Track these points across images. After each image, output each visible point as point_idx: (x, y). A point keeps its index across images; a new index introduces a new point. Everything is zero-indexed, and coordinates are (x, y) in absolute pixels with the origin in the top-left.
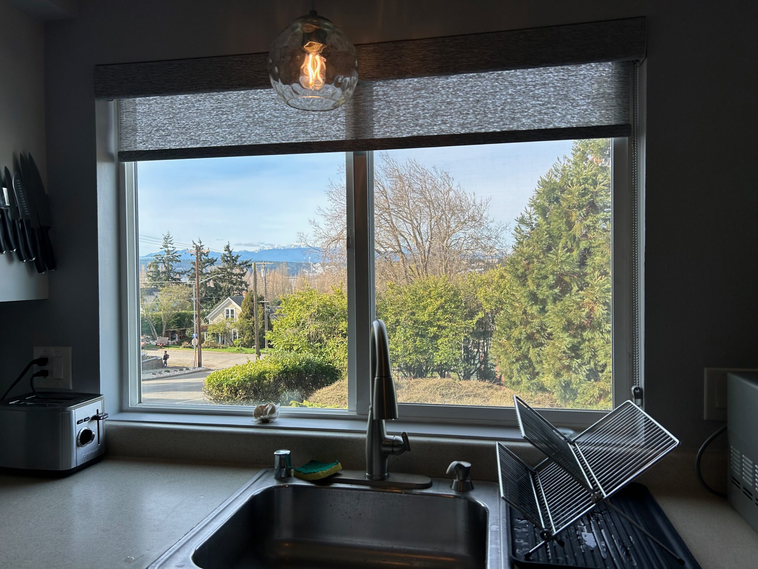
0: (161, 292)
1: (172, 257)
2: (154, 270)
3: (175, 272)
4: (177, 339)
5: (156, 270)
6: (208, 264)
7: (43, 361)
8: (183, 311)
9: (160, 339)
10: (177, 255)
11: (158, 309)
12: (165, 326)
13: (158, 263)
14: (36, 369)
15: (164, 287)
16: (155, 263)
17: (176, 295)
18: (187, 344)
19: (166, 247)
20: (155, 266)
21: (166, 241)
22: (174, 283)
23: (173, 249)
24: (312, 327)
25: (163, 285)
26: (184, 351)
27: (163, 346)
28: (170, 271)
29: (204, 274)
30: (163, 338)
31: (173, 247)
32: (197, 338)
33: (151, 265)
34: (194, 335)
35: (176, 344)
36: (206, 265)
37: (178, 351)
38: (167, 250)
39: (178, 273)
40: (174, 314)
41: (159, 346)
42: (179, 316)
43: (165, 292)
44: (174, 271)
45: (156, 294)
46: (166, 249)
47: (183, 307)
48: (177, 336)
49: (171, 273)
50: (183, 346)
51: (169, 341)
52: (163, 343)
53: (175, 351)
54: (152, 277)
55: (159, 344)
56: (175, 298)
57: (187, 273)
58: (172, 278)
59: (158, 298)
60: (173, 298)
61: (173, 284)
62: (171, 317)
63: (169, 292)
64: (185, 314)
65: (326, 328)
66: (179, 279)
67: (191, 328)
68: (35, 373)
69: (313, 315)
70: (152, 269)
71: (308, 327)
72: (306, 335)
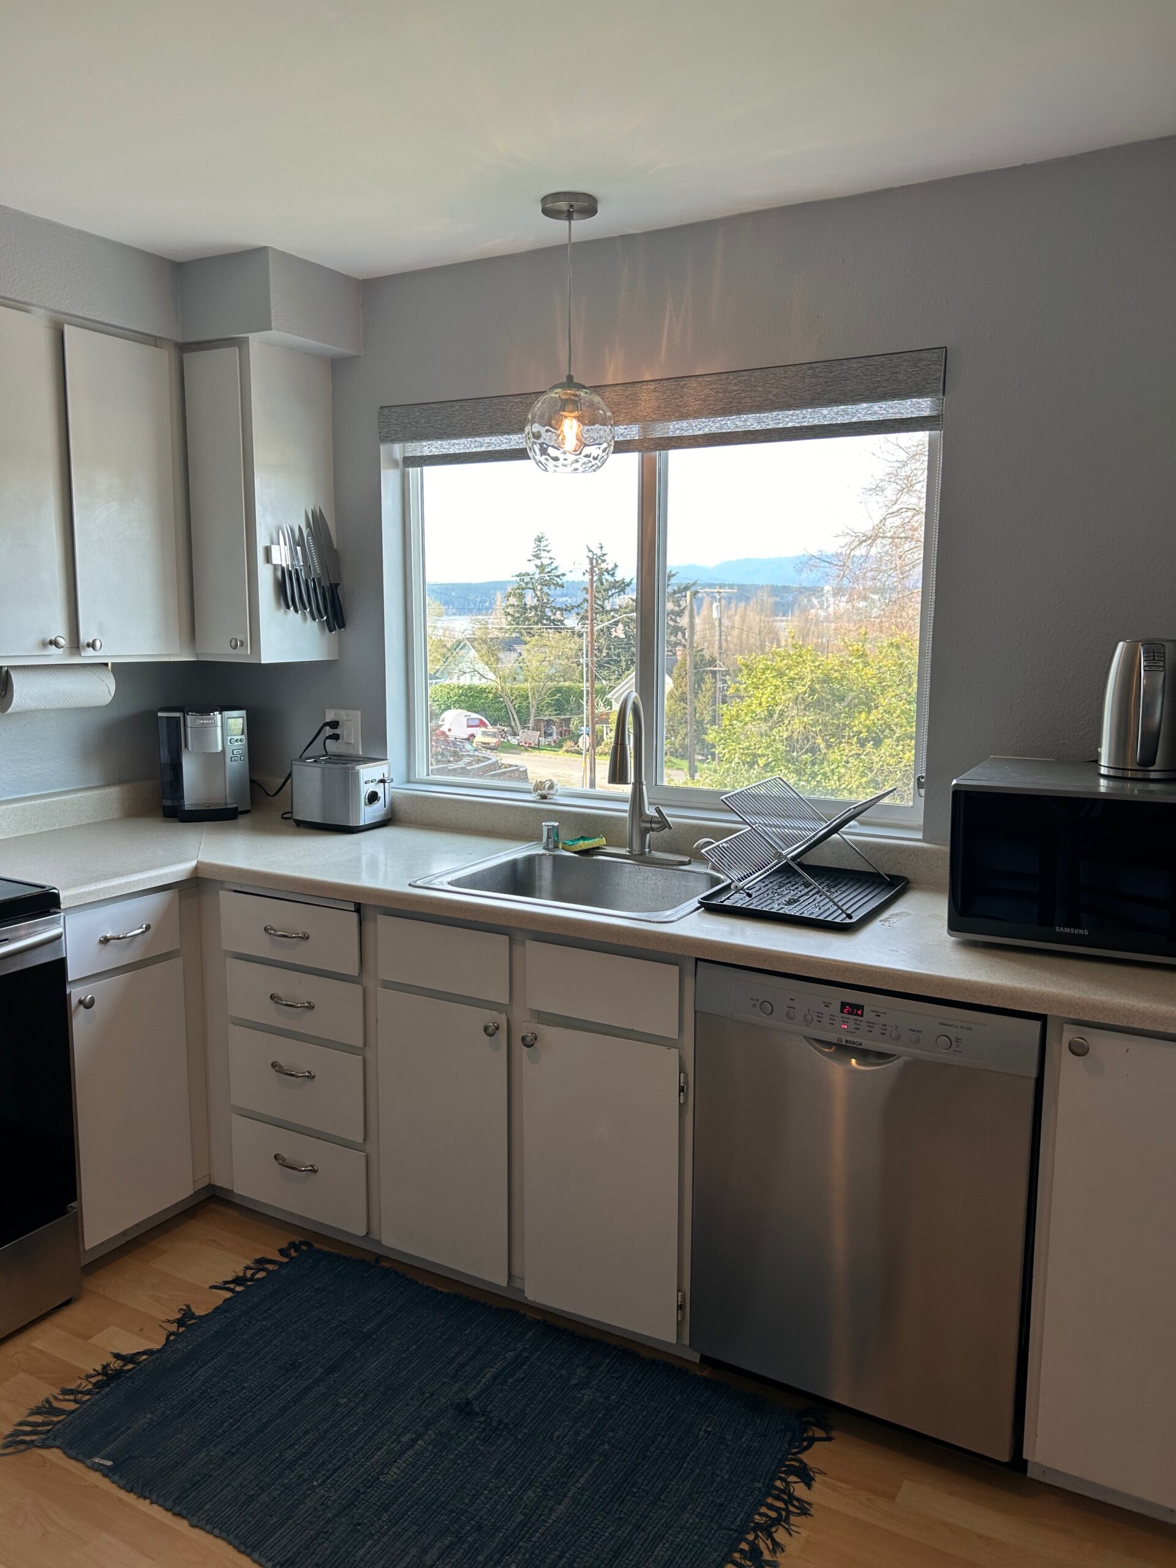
0: (528, 646)
1: (548, 578)
2: (516, 604)
3: (554, 608)
4: (555, 736)
5: (520, 603)
6: (613, 591)
7: (334, 724)
8: (567, 684)
9: (525, 734)
10: (558, 574)
11: (521, 677)
12: (533, 711)
13: (523, 589)
14: (328, 731)
15: (534, 636)
16: (519, 589)
17: (553, 652)
18: (571, 746)
19: (537, 557)
20: (518, 595)
21: (539, 546)
22: (551, 628)
23: (549, 561)
24: (798, 723)
25: (532, 631)
26: (567, 758)
27: (531, 747)
28: (544, 606)
29: (607, 611)
30: (530, 732)
31: (550, 558)
32: (588, 734)
33: (511, 593)
34: (584, 728)
35: (553, 744)
36: (610, 593)
37: (555, 759)
38: (539, 564)
39: (559, 609)
40: (550, 689)
41: (523, 746)
42: (560, 692)
43: (534, 645)
44: (553, 604)
45: (519, 648)
46: (538, 562)
47: (565, 674)
48: (555, 730)
49: (547, 610)
50: (564, 748)
51: (541, 739)
52: (530, 742)
53: (551, 758)
54: (513, 616)
55: (523, 744)
56: (552, 658)
57: (576, 610)
58: (548, 619)
59: (523, 657)
60: (549, 657)
61: (549, 630)
62: (545, 694)
63: (541, 646)
64: (570, 688)
65: (825, 724)
66: (561, 622)
67: (580, 716)
68: (327, 735)
69: (800, 699)
70: (513, 600)
71: (790, 721)
72: (785, 737)
